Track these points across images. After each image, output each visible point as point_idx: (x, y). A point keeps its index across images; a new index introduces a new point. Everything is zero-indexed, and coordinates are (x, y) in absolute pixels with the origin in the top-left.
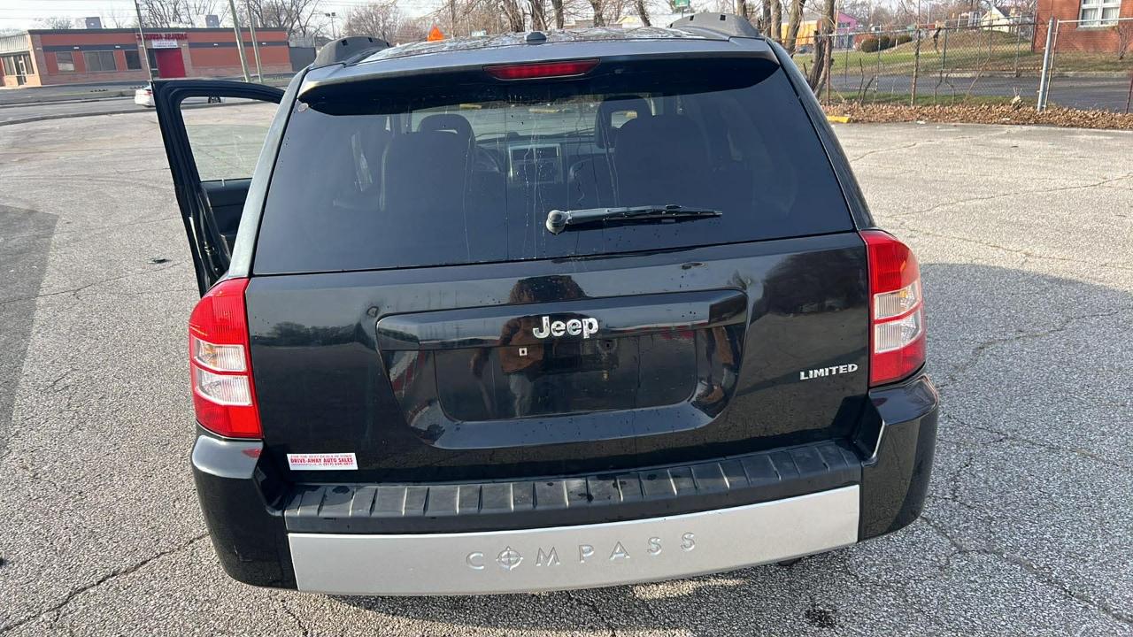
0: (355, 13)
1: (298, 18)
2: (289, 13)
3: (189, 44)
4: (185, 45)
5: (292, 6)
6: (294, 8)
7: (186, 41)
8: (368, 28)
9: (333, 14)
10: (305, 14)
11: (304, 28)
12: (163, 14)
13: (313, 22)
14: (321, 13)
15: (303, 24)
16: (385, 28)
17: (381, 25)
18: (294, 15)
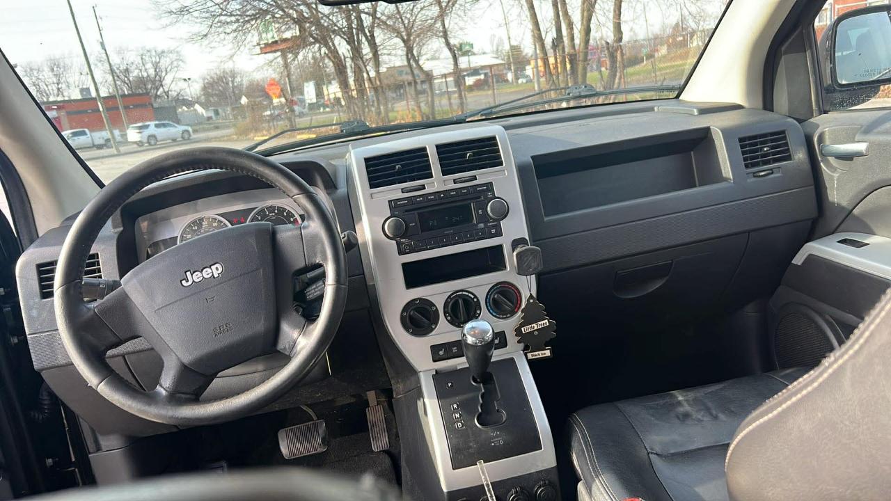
0: (208, 77)
1: (162, 85)
2: (153, 82)
3: (67, 112)
4: (63, 113)
5: (156, 77)
6: (158, 78)
7: (64, 111)
8: (220, 88)
9: (189, 79)
10: (167, 81)
11: (167, 93)
12: (48, 92)
13: (173, 87)
14: (180, 79)
15: (166, 90)
16: (234, 87)
17: (231, 85)
18: (157, 82)
